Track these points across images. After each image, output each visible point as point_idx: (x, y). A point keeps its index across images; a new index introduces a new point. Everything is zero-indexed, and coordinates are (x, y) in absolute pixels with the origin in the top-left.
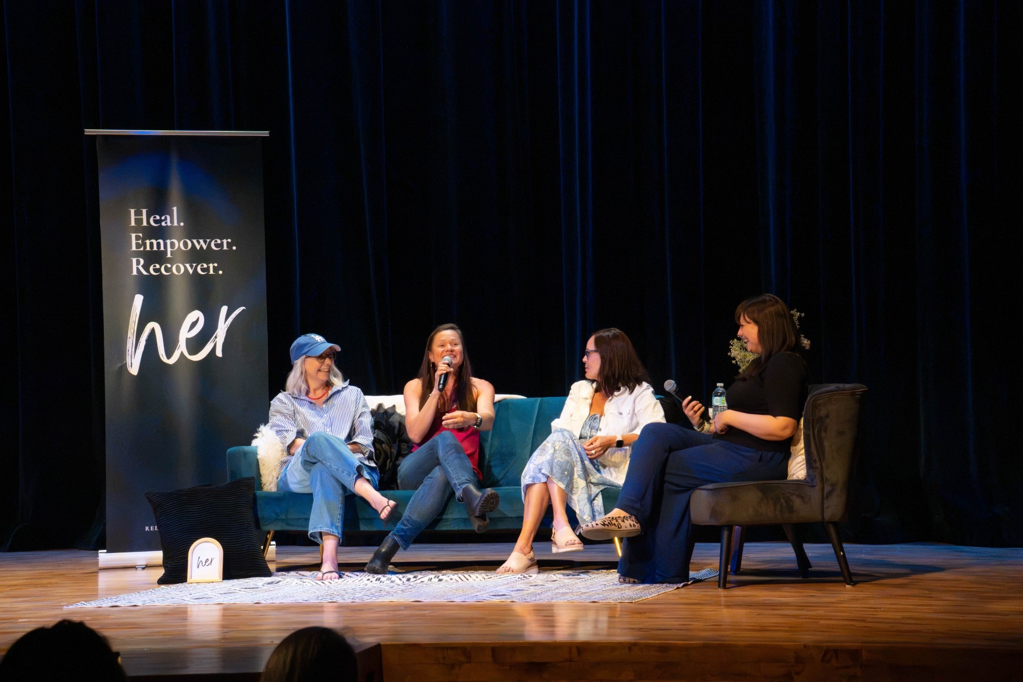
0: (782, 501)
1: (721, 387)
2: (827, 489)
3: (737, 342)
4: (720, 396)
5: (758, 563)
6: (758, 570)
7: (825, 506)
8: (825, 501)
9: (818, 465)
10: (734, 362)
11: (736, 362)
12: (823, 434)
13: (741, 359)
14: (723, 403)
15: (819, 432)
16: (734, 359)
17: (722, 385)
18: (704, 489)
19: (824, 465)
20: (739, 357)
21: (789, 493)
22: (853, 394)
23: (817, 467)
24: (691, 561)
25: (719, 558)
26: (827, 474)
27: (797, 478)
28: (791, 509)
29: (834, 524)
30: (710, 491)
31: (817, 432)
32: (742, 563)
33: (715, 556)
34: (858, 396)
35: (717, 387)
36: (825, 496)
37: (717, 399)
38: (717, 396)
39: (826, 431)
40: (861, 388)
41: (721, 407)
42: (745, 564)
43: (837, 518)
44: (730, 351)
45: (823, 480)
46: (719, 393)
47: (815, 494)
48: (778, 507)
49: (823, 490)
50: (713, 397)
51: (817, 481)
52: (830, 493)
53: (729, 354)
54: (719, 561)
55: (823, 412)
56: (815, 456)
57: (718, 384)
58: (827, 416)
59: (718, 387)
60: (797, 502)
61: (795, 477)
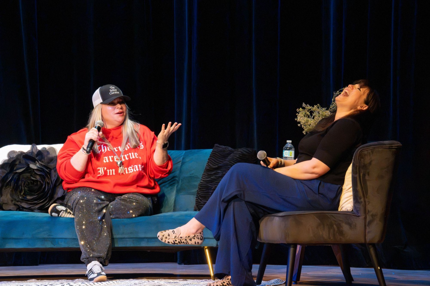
0: (335, 226)
1: (290, 143)
2: (369, 218)
3: (302, 110)
4: (289, 150)
5: (313, 278)
6: (314, 282)
7: (367, 231)
8: (367, 227)
9: (362, 200)
10: (299, 125)
11: (301, 125)
12: (367, 177)
13: (304, 123)
14: (291, 155)
15: (364, 175)
16: (299, 123)
17: (290, 141)
18: (277, 216)
19: (366, 200)
20: (303, 122)
21: (340, 221)
22: (390, 148)
23: (362, 202)
24: (264, 275)
25: (286, 274)
26: (369, 207)
27: (346, 210)
28: (341, 233)
29: (373, 245)
30: (281, 218)
31: (363, 175)
32: (301, 277)
33: (283, 273)
34: (394, 150)
35: (286, 143)
36: (367, 224)
37: (286, 152)
38: (287, 150)
39: (368, 174)
40: (397, 144)
41: (289, 158)
42: (302, 278)
43: (376, 241)
44: (297, 117)
45: (365, 211)
46: (288, 147)
47: (359, 222)
48: (332, 230)
49: (365, 218)
50: (284, 151)
51: (361, 213)
52: (370, 222)
53: (296, 119)
54: (286, 276)
55: (367, 160)
56: (360, 194)
57: (288, 141)
58: (370, 163)
59: (288, 143)
60: (345, 228)
61: (344, 209)
